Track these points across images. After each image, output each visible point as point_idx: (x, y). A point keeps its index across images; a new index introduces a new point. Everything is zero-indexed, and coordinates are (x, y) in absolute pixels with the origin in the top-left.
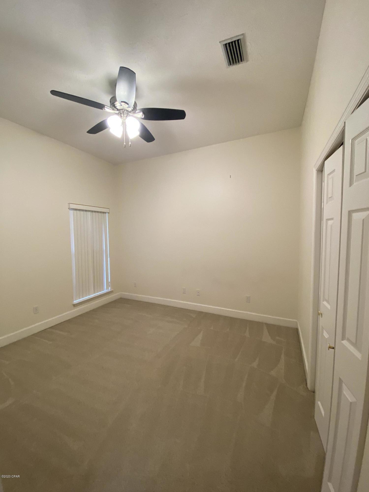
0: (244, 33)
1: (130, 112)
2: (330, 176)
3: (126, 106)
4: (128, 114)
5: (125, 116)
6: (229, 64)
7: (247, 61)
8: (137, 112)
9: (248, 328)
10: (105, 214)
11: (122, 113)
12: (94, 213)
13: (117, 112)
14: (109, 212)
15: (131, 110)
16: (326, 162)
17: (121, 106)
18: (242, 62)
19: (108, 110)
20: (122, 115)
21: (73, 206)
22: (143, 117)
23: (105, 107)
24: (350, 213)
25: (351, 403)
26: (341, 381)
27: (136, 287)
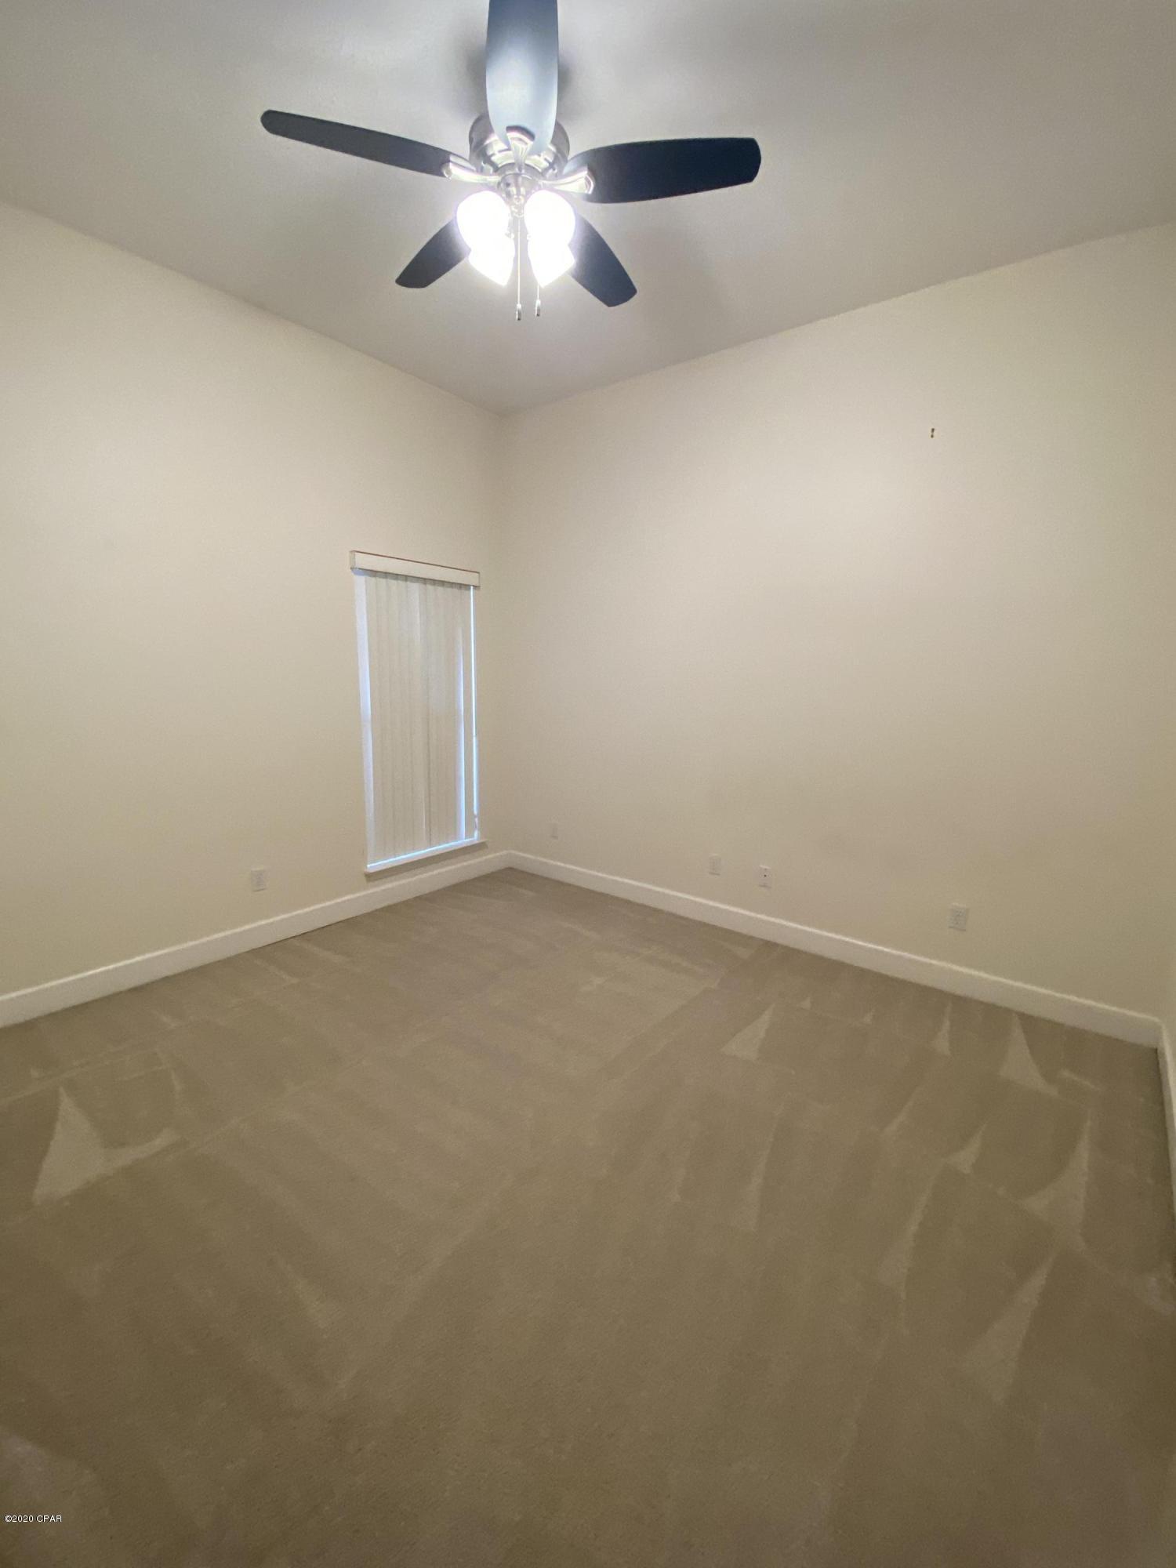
1: (543, 174)
3: (524, 146)
4: (533, 183)
5: (524, 193)
8: (567, 169)
9: (947, 1024)
10: (467, 592)
11: (511, 180)
12: (430, 587)
13: (494, 179)
14: (476, 584)
15: (548, 165)
17: (510, 153)
19: (459, 172)
20: (513, 189)
21: (363, 561)
22: (591, 190)
23: (449, 161)
27: (555, 837)
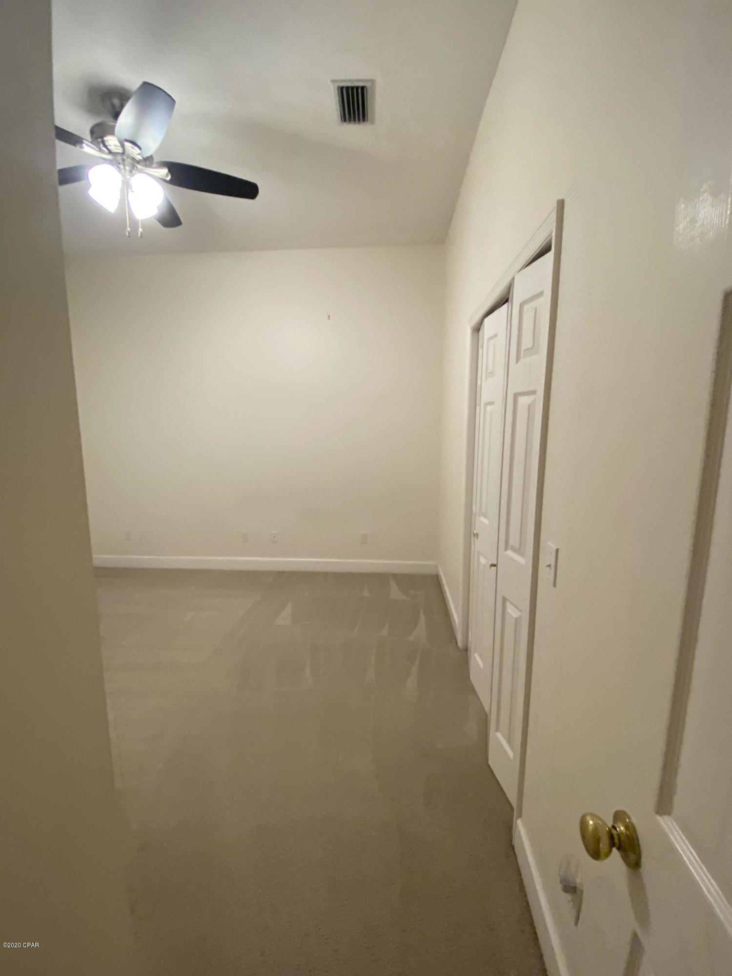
0: (374, 78)
1: (139, 162)
2: (491, 342)
3: (133, 150)
4: (133, 167)
6: (343, 120)
7: (373, 123)
8: (154, 166)
9: (366, 585)
11: (120, 161)
13: (109, 157)
16: (486, 320)
17: (122, 148)
18: (364, 123)
19: (87, 149)
20: (122, 166)
22: (169, 178)
23: (80, 141)
24: (516, 396)
25: (516, 619)
26: (504, 600)
27: (128, 539)
